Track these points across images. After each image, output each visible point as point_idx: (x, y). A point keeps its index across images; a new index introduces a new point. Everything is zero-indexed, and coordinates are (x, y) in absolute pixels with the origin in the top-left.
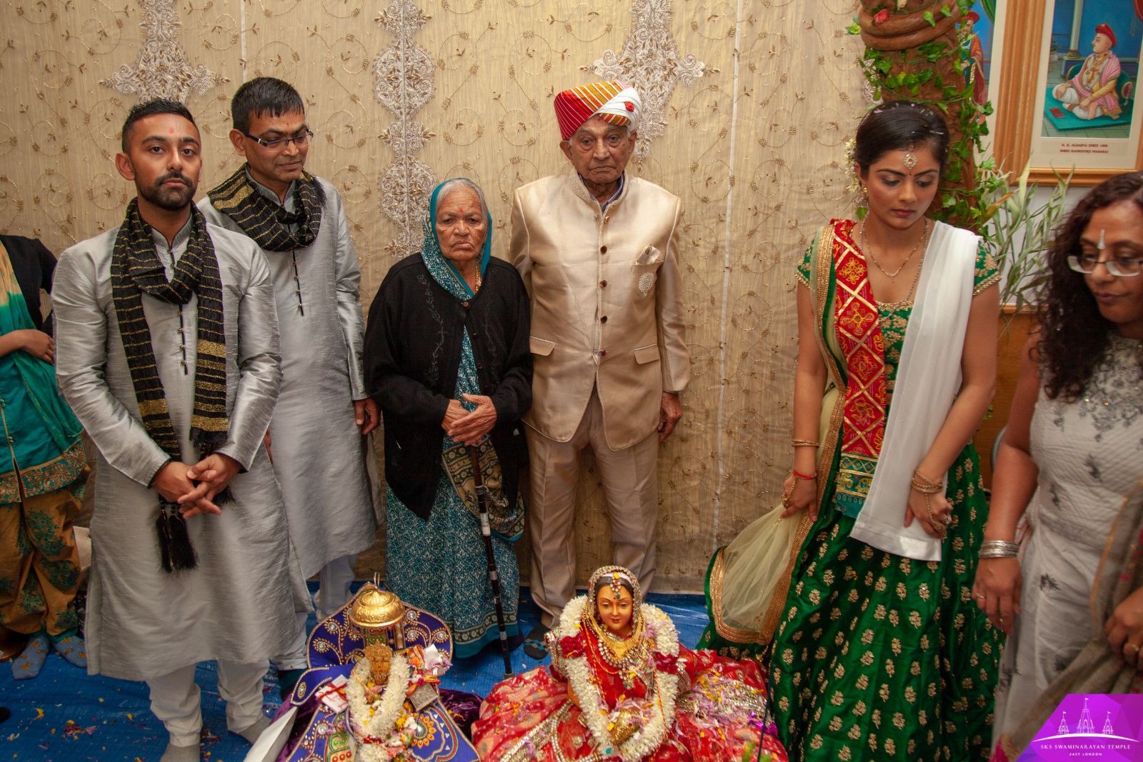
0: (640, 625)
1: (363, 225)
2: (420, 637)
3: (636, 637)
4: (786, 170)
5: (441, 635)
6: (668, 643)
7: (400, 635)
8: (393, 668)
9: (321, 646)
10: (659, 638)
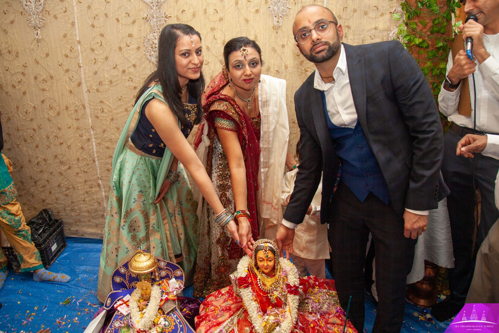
0: (279, 269)
1: (137, 64)
2: (168, 274)
3: (277, 276)
4: (351, 31)
5: (179, 273)
6: (293, 279)
7: (157, 274)
8: (153, 292)
9: (118, 280)
10: (289, 277)
